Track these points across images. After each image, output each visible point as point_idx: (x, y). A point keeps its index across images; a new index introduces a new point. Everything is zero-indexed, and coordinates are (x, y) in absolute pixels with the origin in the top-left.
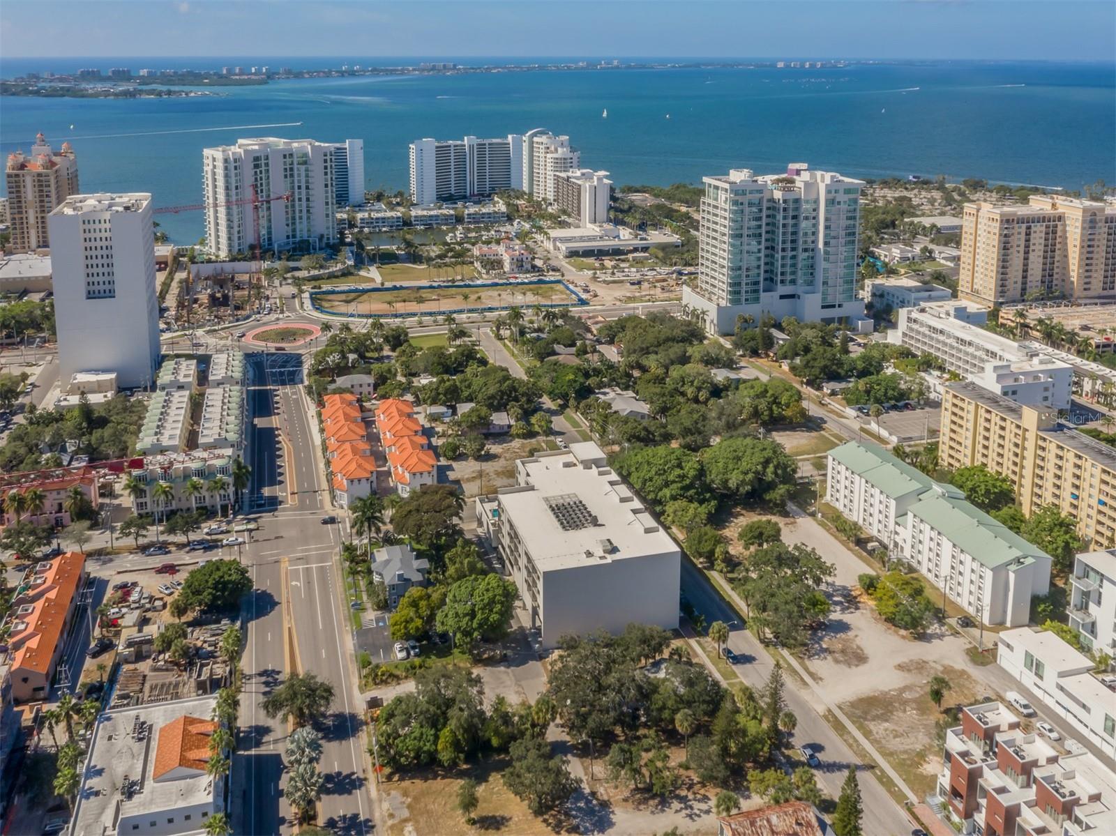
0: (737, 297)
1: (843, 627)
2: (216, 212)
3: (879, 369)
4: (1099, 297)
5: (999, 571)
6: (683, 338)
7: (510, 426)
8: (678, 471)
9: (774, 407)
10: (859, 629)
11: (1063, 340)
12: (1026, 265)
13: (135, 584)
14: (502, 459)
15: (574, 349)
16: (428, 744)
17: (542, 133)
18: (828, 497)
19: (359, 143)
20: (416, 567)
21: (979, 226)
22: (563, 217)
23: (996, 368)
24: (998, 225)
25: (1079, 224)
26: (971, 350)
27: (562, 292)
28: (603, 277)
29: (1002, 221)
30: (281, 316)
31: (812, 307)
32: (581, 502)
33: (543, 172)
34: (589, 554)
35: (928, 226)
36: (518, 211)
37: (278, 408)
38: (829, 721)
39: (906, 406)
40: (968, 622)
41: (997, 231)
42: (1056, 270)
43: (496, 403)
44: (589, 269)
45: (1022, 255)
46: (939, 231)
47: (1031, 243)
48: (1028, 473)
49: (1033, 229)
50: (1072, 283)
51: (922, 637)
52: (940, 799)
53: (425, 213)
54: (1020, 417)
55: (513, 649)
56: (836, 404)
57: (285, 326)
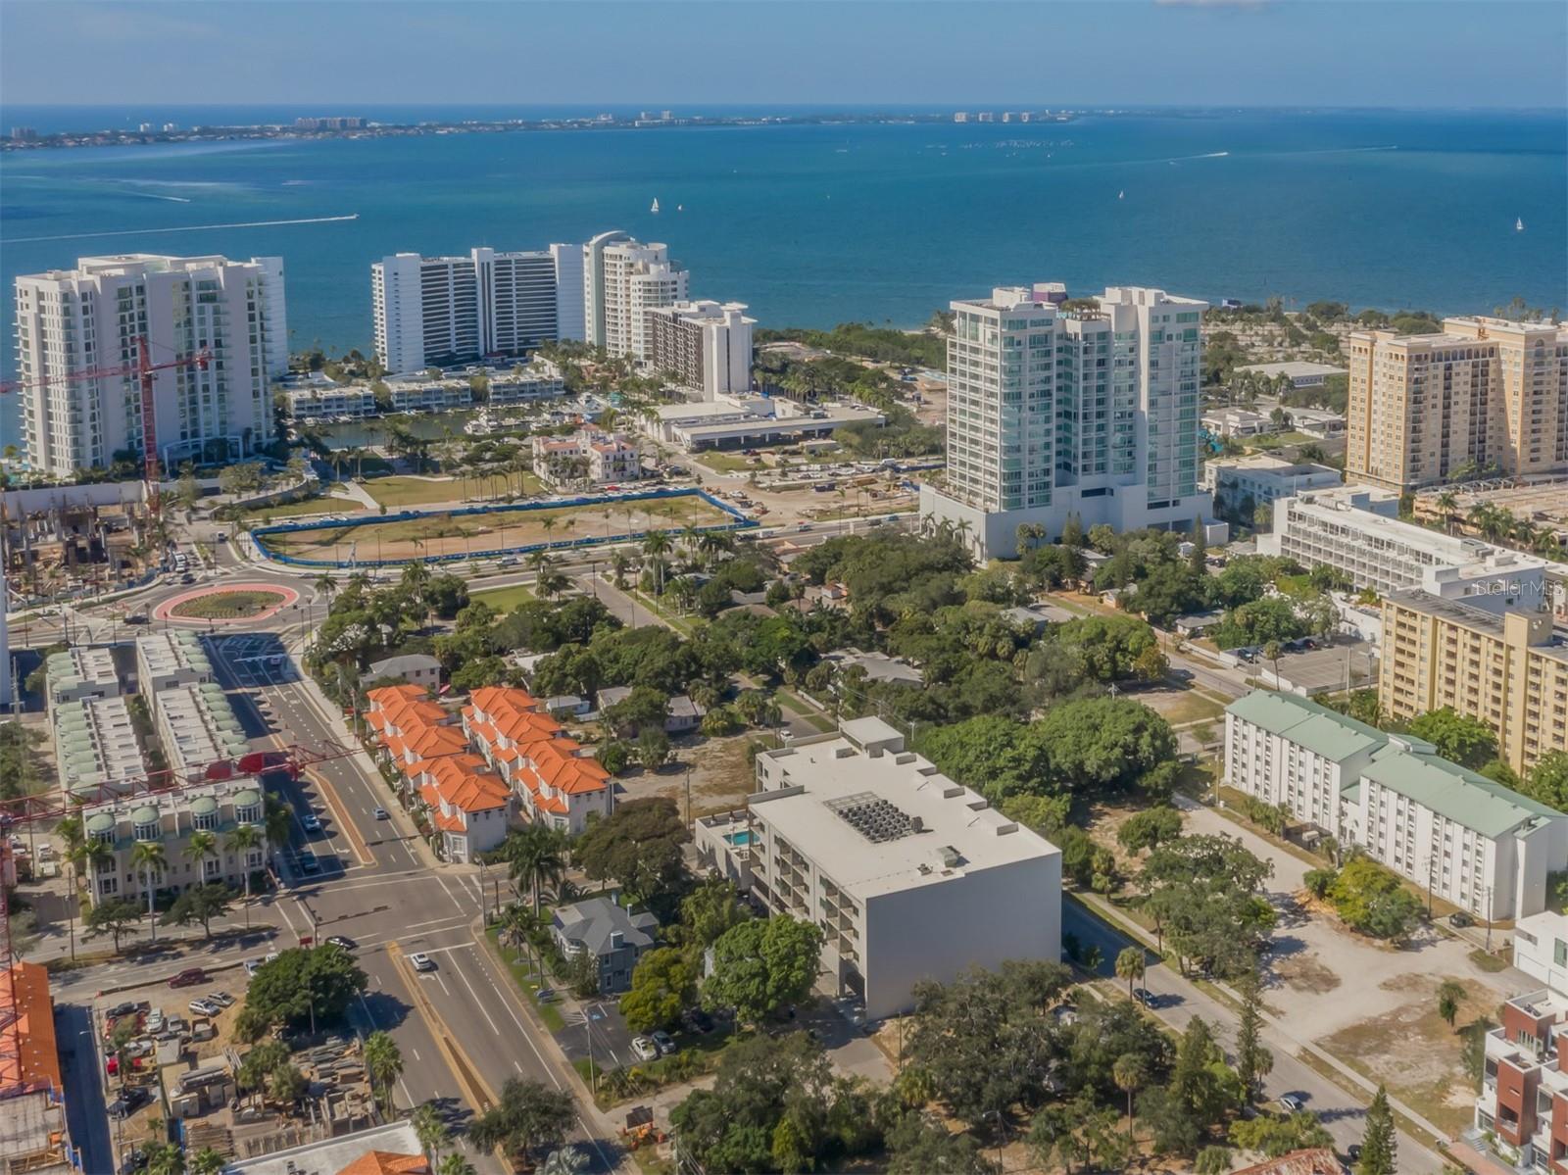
0: (1015, 496)
1: (1294, 946)
2: (46, 393)
3: (1257, 591)
4: (1553, 472)
5: (1504, 839)
6: (946, 564)
7: (697, 719)
8: (1009, 752)
9: (1118, 656)
10: (1318, 945)
11: (1512, 536)
12: (1446, 426)
13: (145, 1006)
14: (700, 770)
15: (764, 594)
16: (758, 1150)
17: (618, 239)
18: (1227, 779)
19: (276, 263)
20: (635, 925)
21: (1375, 368)
22: (671, 386)
23: (1438, 574)
24: (1405, 364)
25: (1520, 359)
26: (1392, 554)
27: (703, 509)
28: (766, 482)
29: (1410, 358)
30: (211, 573)
31: (1132, 504)
32: (886, 802)
33: (624, 307)
34: (925, 870)
35: (1273, 377)
36: (582, 379)
37: (274, 722)
38: (1308, 1063)
39: (1307, 645)
40: (1464, 920)
41: (1403, 374)
42: (1489, 433)
43: (669, 681)
44: (738, 470)
45: (1440, 410)
46: (1291, 384)
47: (1453, 391)
48: (1516, 711)
49: (1455, 370)
50: (1514, 450)
51: (1406, 946)
52: (1481, 1132)
53: (415, 386)
54: (1502, 631)
55: (820, 1026)
56: (1201, 650)
57: (225, 589)
